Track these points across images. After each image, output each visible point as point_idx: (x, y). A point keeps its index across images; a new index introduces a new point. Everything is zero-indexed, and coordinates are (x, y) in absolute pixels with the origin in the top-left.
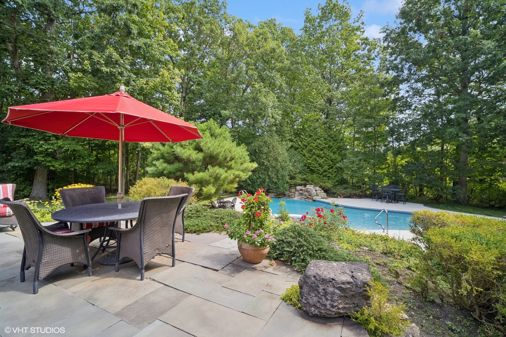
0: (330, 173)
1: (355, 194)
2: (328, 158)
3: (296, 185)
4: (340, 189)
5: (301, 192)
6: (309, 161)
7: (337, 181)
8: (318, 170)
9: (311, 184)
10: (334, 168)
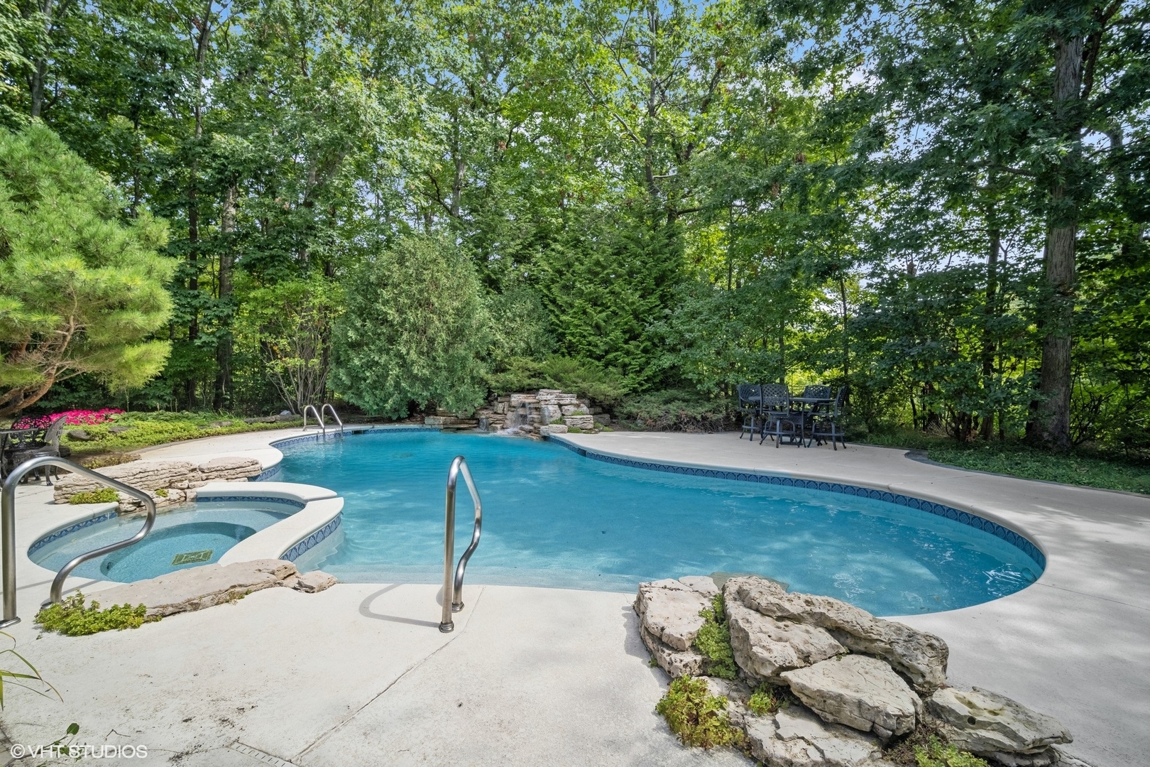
0: (628, 353)
1: (693, 420)
2: (623, 308)
3: (508, 390)
4: (652, 406)
5: (521, 411)
6: (563, 318)
7: (648, 380)
8: (589, 344)
9: (551, 387)
10: (642, 337)
